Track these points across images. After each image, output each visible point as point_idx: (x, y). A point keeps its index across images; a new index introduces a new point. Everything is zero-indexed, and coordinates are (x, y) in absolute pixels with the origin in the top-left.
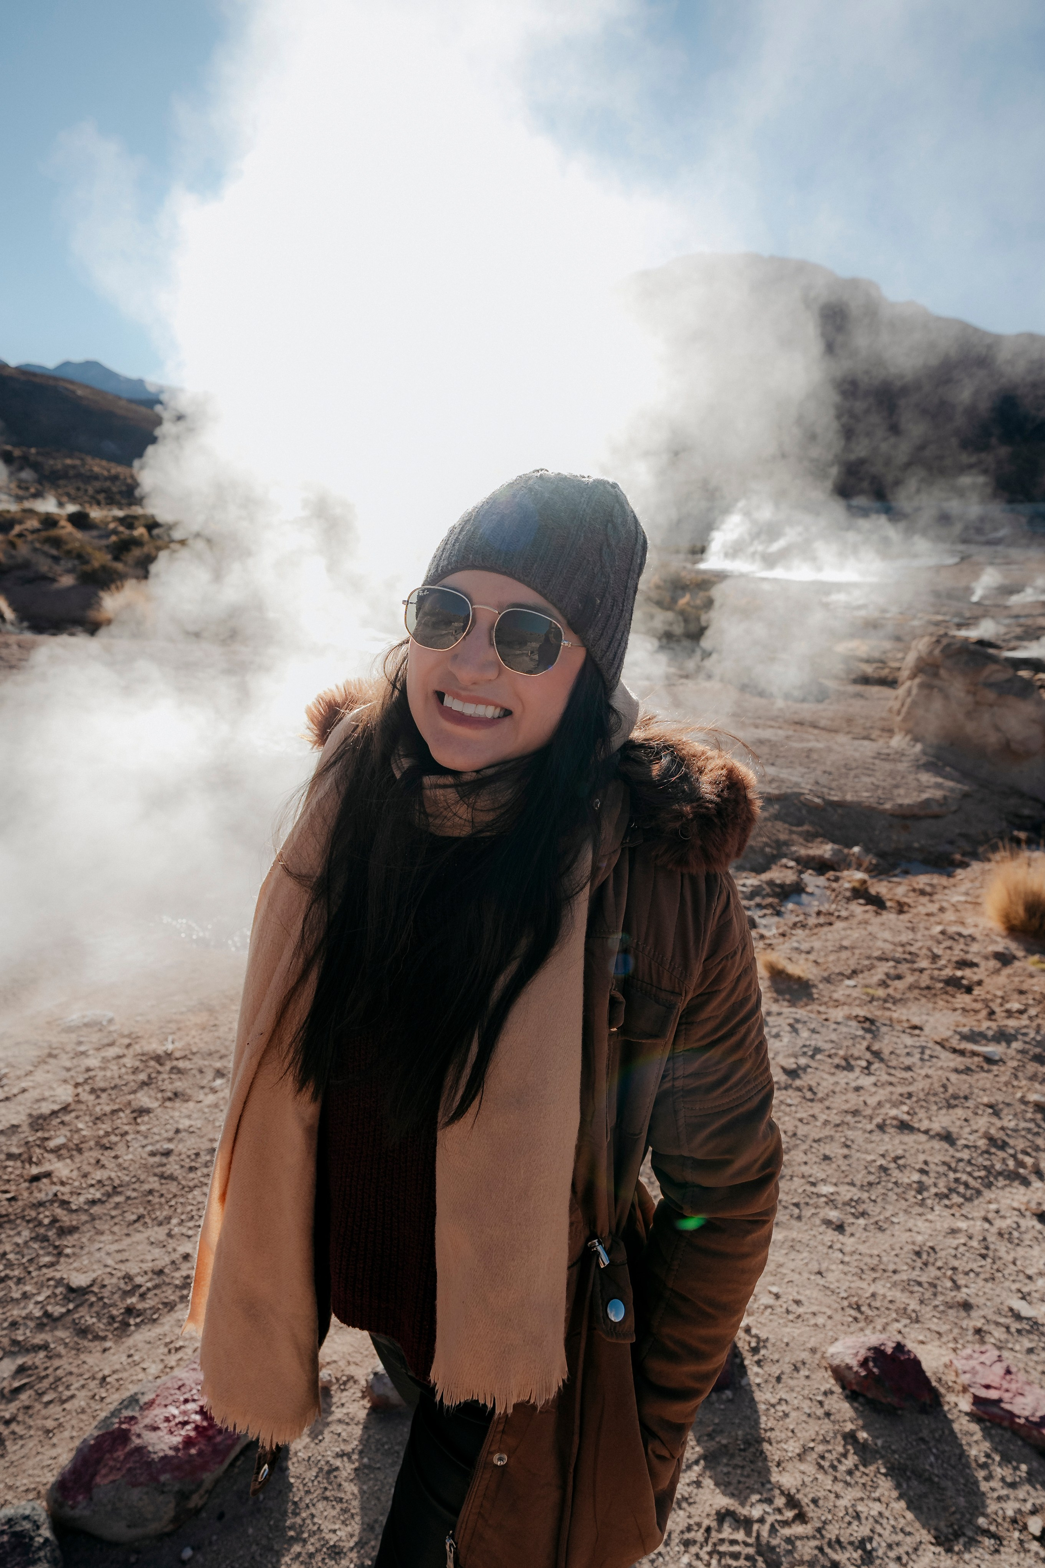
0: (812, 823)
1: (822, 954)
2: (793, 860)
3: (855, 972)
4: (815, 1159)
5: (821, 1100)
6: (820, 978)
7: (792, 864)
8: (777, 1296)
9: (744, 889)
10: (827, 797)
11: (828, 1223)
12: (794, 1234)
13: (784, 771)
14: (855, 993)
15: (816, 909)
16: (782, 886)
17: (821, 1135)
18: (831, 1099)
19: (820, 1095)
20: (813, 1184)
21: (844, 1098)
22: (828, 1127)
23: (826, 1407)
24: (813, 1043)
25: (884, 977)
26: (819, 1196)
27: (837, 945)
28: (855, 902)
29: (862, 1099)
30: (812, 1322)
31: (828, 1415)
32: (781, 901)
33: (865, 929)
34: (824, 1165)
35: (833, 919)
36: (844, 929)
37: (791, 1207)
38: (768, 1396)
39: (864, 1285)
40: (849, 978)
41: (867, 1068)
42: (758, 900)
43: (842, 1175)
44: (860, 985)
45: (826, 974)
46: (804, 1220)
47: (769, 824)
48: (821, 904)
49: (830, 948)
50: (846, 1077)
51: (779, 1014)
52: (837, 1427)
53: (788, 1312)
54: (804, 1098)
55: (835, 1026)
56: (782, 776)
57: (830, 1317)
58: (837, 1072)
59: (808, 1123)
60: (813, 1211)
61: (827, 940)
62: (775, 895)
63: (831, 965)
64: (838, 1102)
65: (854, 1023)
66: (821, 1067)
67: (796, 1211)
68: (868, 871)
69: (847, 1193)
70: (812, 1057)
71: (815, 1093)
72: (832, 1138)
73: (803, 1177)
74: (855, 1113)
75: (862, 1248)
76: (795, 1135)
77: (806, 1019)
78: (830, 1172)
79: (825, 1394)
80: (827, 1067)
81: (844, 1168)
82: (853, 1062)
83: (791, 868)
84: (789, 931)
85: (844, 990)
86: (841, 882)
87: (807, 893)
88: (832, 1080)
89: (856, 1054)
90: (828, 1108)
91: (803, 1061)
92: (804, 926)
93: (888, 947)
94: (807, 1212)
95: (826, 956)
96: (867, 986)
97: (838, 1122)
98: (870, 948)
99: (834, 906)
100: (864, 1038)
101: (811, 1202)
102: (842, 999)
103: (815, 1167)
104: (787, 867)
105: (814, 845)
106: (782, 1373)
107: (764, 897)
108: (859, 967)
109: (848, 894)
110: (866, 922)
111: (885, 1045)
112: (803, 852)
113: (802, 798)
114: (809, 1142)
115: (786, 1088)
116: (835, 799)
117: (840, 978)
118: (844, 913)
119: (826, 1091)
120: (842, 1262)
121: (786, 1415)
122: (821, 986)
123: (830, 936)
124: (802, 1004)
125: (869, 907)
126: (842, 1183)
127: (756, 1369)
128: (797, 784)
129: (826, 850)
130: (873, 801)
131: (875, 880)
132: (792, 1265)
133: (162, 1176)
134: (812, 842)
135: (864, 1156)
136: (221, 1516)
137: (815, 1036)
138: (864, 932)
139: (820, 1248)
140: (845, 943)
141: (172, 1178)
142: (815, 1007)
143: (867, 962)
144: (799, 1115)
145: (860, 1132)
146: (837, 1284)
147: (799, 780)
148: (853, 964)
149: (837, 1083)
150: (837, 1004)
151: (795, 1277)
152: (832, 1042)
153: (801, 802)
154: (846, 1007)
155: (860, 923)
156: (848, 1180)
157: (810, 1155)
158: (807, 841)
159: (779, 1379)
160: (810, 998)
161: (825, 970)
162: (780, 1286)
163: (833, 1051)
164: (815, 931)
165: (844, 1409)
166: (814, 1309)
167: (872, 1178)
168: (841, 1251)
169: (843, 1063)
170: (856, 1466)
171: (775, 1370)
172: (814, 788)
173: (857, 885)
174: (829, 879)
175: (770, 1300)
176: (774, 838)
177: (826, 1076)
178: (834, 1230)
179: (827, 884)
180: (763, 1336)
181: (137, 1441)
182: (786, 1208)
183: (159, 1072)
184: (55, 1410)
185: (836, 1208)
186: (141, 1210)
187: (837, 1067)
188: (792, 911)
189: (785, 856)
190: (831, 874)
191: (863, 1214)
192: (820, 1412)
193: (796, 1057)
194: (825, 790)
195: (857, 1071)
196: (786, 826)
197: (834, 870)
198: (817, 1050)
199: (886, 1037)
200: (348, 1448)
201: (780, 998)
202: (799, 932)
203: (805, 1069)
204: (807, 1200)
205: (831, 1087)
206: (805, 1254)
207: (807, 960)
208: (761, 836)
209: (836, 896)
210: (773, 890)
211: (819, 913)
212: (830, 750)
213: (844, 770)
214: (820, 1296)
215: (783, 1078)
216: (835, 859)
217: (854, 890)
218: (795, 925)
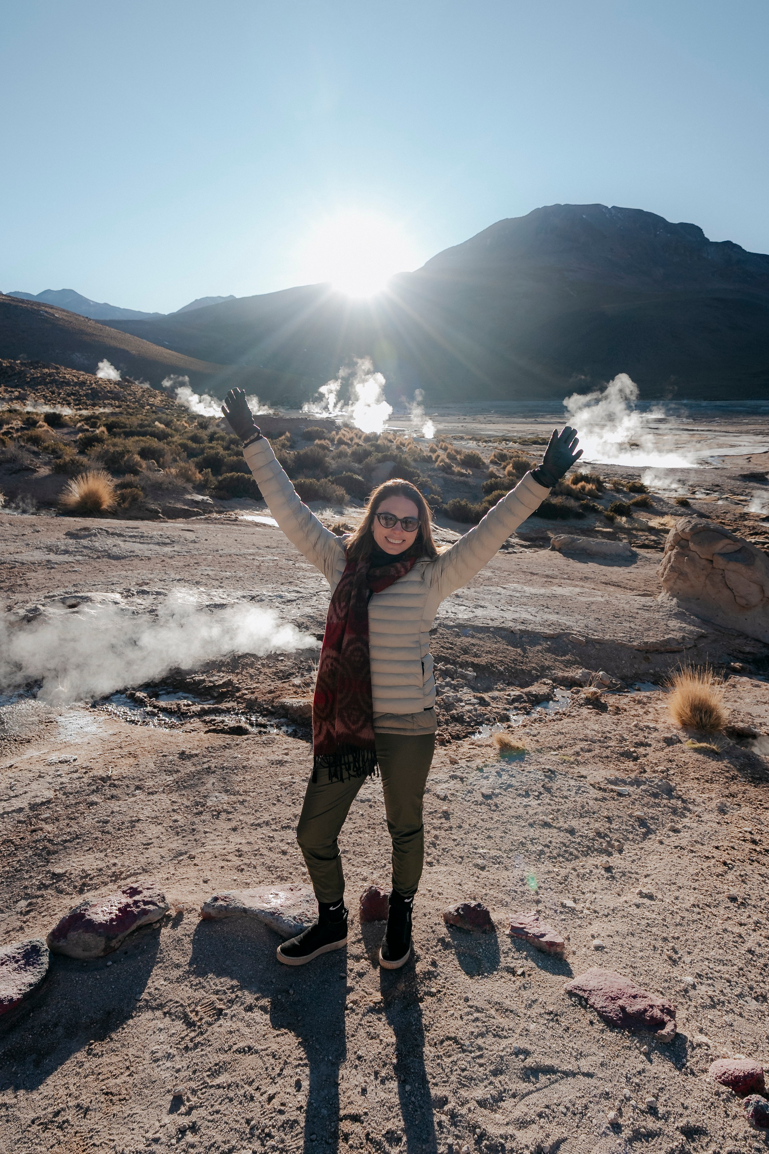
0: (573, 654)
1: (544, 736)
2: (551, 679)
3: (561, 747)
4: (482, 837)
5: (500, 810)
6: (534, 750)
7: (549, 682)
8: (429, 890)
9: (508, 697)
10: (590, 636)
11: (476, 866)
12: (456, 870)
13: (564, 617)
14: (554, 758)
16: (535, 696)
17: (491, 827)
18: (506, 810)
19: (500, 808)
20: (476, 848)
21: (515, 810)
22: (498, 823)
24: (508, 782)
25: (579, 750)
26: (477, 853)
27: (558, 731)
28: (585, 707)
29: (526, 811)
30: (443, 900)
31: (433, 932)
32: (533, 706)
33: (583, 723)
34: (486, 840)
35: (564, 717)
36: (568, 723)
37: (458, 858)
39: (484, 891)
40: (555, 750)
41: (538, 796)
42: (516, 704)
43: (495, 845)
44: (559, 754)
45: (539, 748)
46: (463, 864)
47: (540, 655)
49: (552, 733)
50: (521, 800)
51: (494, 766)
53: (433, 896)
54: (490, 809)
56: (561, 621)
58: (518, 797)
59: (485, 821)
60: (470, 860)
61: (552, 729)
62: (529, 701)
63: (546, 743)
64: (510, 812)
65: (540, 773)
66: (508, 795)
67: (460, 860)
69: (493, 853)
70: (505, 790)
71: (497, 807)
72: (498, 828)
73: (471, 845)
74: (518, 817)
75: (490, 877)
76: (475, 826)
77: (511, 770)
78: (488, 844)
79: (436, 924)
80: (511, 795)
81: (498, 842)
82: (530, 793)
83: (548, 684)
84: (530, 723)
85: (547, 756)
86: (580, 694)
88: (511, 801)
89: (534, 788)
90: (502, 814)
91: (497, 791)
92: (542, 721)
93: (592, 733)
94: (466, 860)
95: (546, 737)
96: (564, 755)
97: (505, 821)
98: (579, 733)
99: (569, 709)
100: (543, 781)
102: (543, 761)
103: (481, 841)
104: (544, 684)
105: (570, 669)
107: (521, 702)
108: (565, 744)
109: (582, 702)
110: (586, 719)
111: (554, 785)
112: (560, 674)
113: (570, 637)
114: (482, 829)
115: (480, 805)
116: (596, 637)
117: (549, 750)
118: (574, 714)
119: (505, 806)
120: (475, 881)
122: (533, 754)
123: (555, 726)
124: (513, 762)
125: (594, 710)
128: (568, 628)
129: (578, 673)
130: (625, 640)
131: (607, 694)
132: (446, 881)
133: (103, 832)
134: (569, 667)
135: (513, 837)
136: (126, 953)
137: (512, 778)
138: (581, 724)
140: (564, 731)
141: (108, 833)
142: (521, 764)
143: (571, 742)
144: (482, 817)
145: (517, 826)
147: (573, 624)
148: (562, 742)
149: (515, 803)
150: (539, 764)
151: (445, 885)
152: (521, 782)
153: (568, 639)
155: (581, 719)
156: (497, 847)
157: (480, 836)
158: (567, 667)
160: (522, 760)
161: (541, 745)
163: (520, 787)
164: (548, 723)
165: (443, 931)
167: (513, 848)
168: (478, 877)
169: (523, 793)
170: (440, 950)
172: (582, 630)
173: (590, 695)
174: (572, 692)
175: (426, 892)
176: (541, 664)
177: (509, 799)
178: (478, 868)
181: (88, 917)
183: (103, 786)
184: (48, 918)
185: (485, 859)
186: (91, 845)
187: (519, 795)
189: (546, 677)
190: (574, 689)
191: (499, 863)
192: (430, 930)
193: (494, 789)
194: (590, 631)
195: (531, 797)
196: (553, 656)
197: (579, 686)
198: (510, 786)
199: (559, 780)
200: (189, 933)
201: (501, 759)
203: (497, 796)
204: (469, 855)
205: (510, 805)
207: (531, 739)
208: (532, 663)
209: (574, 703)
210: (529, 698)
211: (556, 714)
212: (608, 602)
213: (612, 618)
214: (454, 892)
215: (480, 799)
216: (584, 679)
217: (587, 699)
218: (535, 720)
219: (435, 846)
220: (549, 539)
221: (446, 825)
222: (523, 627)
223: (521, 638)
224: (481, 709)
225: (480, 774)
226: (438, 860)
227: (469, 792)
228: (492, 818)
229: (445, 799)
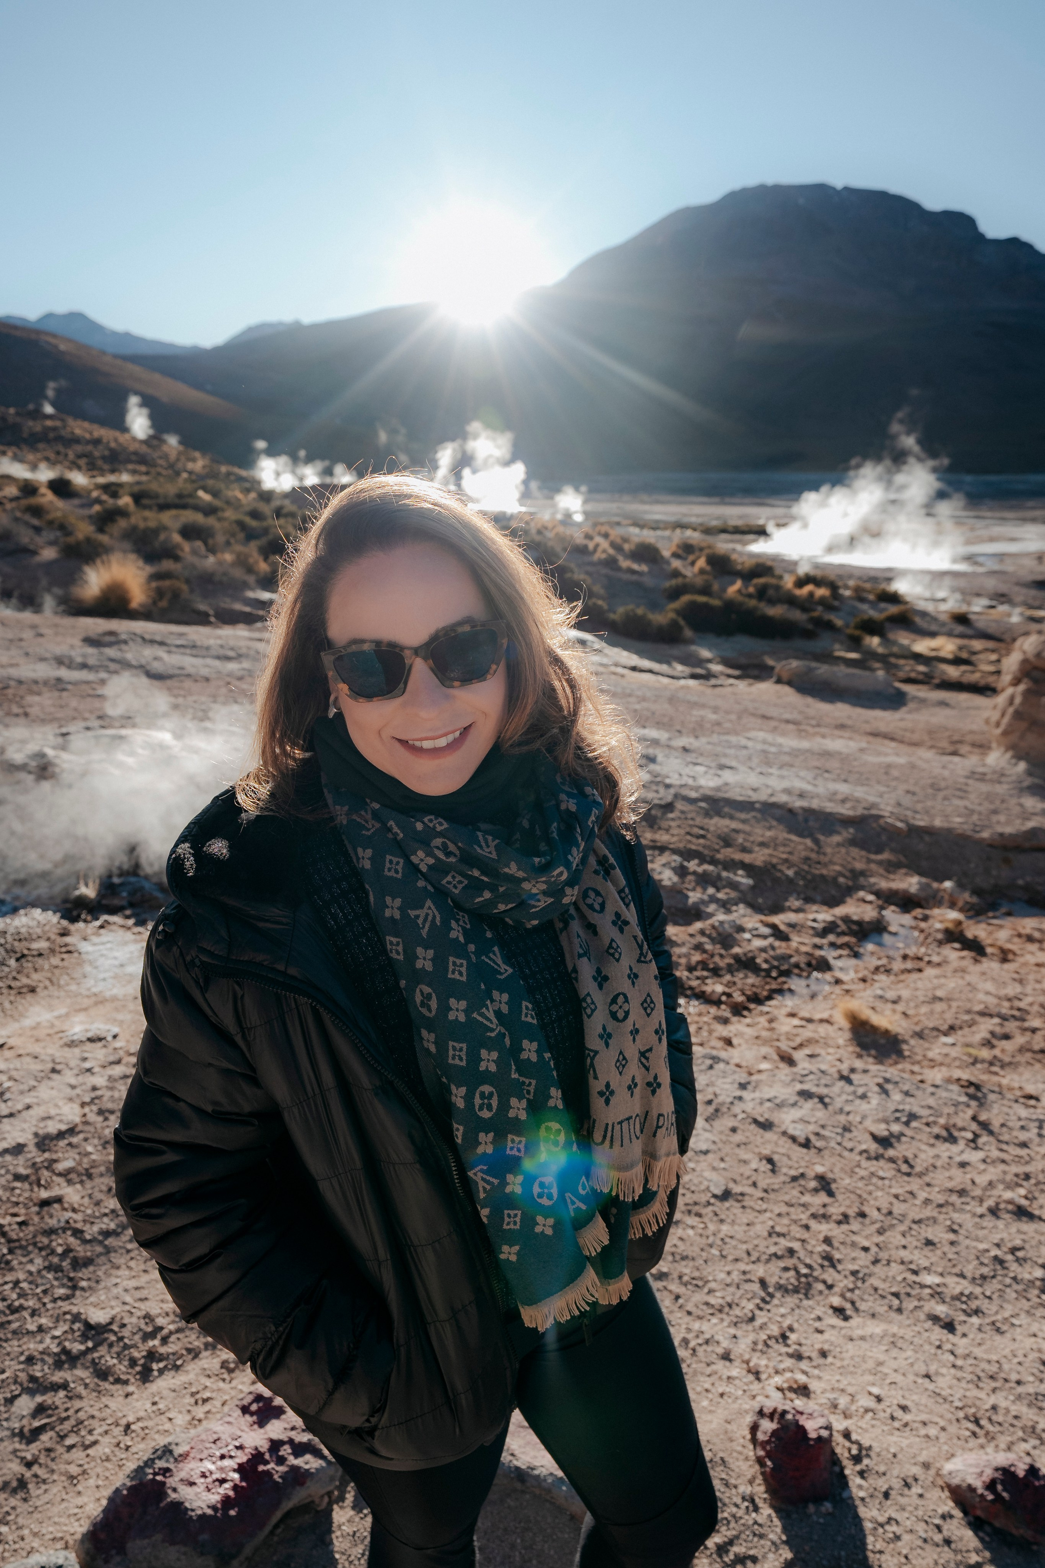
0: (893, 850)
1: (912, 1004)
2: (872, 893)
3: (952, 1028)
4: (915, 1243)
5: (920, 1175)
6: (911, 1033)
7: (871, 897)
8: (879, 1399)
9: (815, 925)
10: (912, 821)
11: (935, 1318)
12: (894, 1329)
13: (859, 788)
14: (954, 1052)
15: (902, 952)
16: (859, 923)
17: (922, 1216)
18: (931, 1174)
19: (918, 1169)
20: (915, 1273)
21: (947, 1174)
22: (929, 1207)
23: (946, 1533)
24: (907, 1108)
25: (988, 1036)
26: (923, 1286)
27: (930, 994)
28: (949, 946)
29: (968, 1176)
30: (923, 1432)
31: (947, 1542)
32: (859, 941)
33: (963, 978)
34: (927, 1251)
35: (921, 965)
36: (937, 977)
37: (890, 1297)
38: (875, 1513)
39: (982, 1395)
40: (946, 1034)
41: (973, 1141)
42: (831, 938)
43: (950, 1264)
44: (959, 1044)
45: (918, 1029)
46: (905, 1313)
47: (843, 850)
48: (907, 946)
49: (922, 999)
50: (948, 1150)
51: (865, 1071)
52: (959, 1557)
53: (893, 1418)
54: (899, 1171)
55: (932, 1089)
56: (857, 794)
57: (943, 1429)
58: (938, 1143)
59: (904, 1201)
60: (916, 1303)
61: (917, 989)
62: (851, 933)
63: (923, 1018)
64: (940, 1178)
65: (955, 1088)
66: (918, 1137)
67: (896, 1302)
68: (961, 910)
69: (956, 1286)
70: (907, 1124)
71: (912, 1167)
72: (935, 1220)
73: (902, 1263)
74: (962, 1193)
75: (978, 1352)
76: (890, 1213)
77: (897, 1079)
78: (934, 1259)
79: (944, 1517)
80: (924, 1137)
81: (950, 1256)
82: (956, 1134)
83: (870, 902)
84: (870, 976)
85: (938, 1048)
86: (931, 921)
87: (891, 933)
88: (932, 1152)
89: (960, 1123)
90: (928, 1185)
91: (896, 1128)
92: (888, 971)
93: (992, 1001)
94: (909, 1304)
95: (917, 1007)
96: (968, 1045)
97: (941, 1202)
98: (969, 1000)
99: (923, 950)
100: (968, 1106)
101: (913, 1292)
102: (939, 1058)
103: (916, 1252)
104: (864, 901)
105: (897, 877)
106: (890, 1488)
107: (839, 935)
108: (958, 1022)
109: (940, 936)
110: (963, 971)
111: (994, 1114)
112: (884, 884)
113: (882, 821)
114: (907, 1223)
115: (877, 1160)
116: (922, 823)
117: (935, 1033)
118: (935, 959)
119: (925, 1165)
120: (954, 1366)
121: (898, 1538)
122: (912, 1042)
123: (920, 984)
124: (891, 1061)
125: (965, 953)
126: (949, 1273)
127: (859, 1481)
128: (873, 806)
129: (911, 883)
130: (967, 829)
131: (971, 922)
132: (894, 1364)
134: (894, 873)
135: (974, 1244)
137: (909, 1100)
138: (961, 982)
139: (927, 1347)
140: (939, 993)
142: (907, 1066)
143: (966, 1017)
144: (894, 1191)
145: (968, 1216)
146: (949, 1391)
147: (878, 800)
148: (950, 1018)
149: (937, 1156)
150: (933, 1064)
151: (899, 1378)
152: (930, 1107)
153: (880, 826)
154: (944, 1069)
155: (955, 971)
156: (956, 1270)
157: (909, 1239)
158: (889, 872)
159: (886, 1495)
160: (901, 1055)
161: (917, 1024)
162: (881, 1388)
163: (931, 1119)
164: (902, 977)
166: (924, 1417)
167: (985, 1271)
168: (952, 1353)
169: (944, 1133)
171: (882, 1484)
172: (895, 811)
173: (950, 926)
174: (916, 918)
175: (871, 1403)
176: (849, 866)
177: (924, 1147)
178: (943, 1327)
179: (913, 923)
180: (866, 1443)
181: (173, 1495)
182: (883, 1297)
184: (79, 1455)
185: (944, 1302)
187: (937, 1137)
188: (872, 953)
189: (862, 888)
190: (918, 912)
191: (977, 1312)
192: (938, 1538)
193: (887, 1122)
194: (909, 813)
195: (962, 1143)
196: (863, 853)
197: (921, 907)
198: (912, 1117)
199: (995, 1106)
201: (864, 1053)
202: (882, 977)
203: (899, 1137)
204: (908, 1290)
205: (931, 1161)
206: (909, 1353)
207: (894, 1011)
208: (835, 864)
209: (926, 938)
210: (849, 928)
211: (905, 957)
212: (913, 766)
213: (930, 791)
214: (930, 1402)
215: (873, 1147)
216: (923, 895)
217: (947, 931)
218: (877, 969)
219: (834, 1266)
220: (772, 668)
221: (835, 1210)
222: (804, 803)
223: (806, 821)
224: (781, 948)
225: (850, 1089)
226: (853, 1303)
227: (846, 1129)
228: (911, 1193)
229: (807, 1144)
